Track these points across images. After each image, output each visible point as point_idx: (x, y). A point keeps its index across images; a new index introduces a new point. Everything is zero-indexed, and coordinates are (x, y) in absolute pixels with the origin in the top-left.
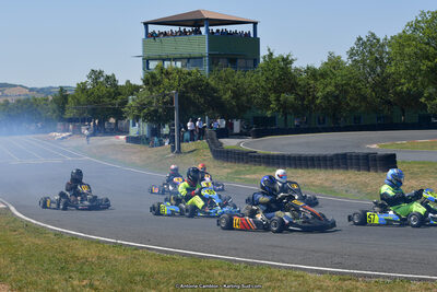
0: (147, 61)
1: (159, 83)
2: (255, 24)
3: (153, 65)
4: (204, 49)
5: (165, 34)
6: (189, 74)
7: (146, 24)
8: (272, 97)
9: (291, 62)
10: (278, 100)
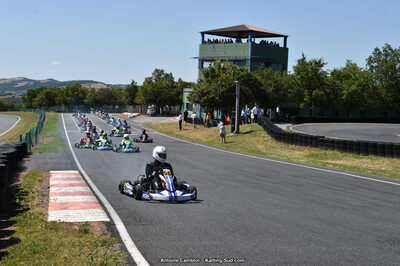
0: (202, 61)
1: (218, 76)
2: (286, 37)
3: (206, 65)
4: (248, 54)
5: (216, 42)
6: (242, 71)
7: (203, 34)
8: (306, 92)
9: (322, 66)
10: (310, 95)
